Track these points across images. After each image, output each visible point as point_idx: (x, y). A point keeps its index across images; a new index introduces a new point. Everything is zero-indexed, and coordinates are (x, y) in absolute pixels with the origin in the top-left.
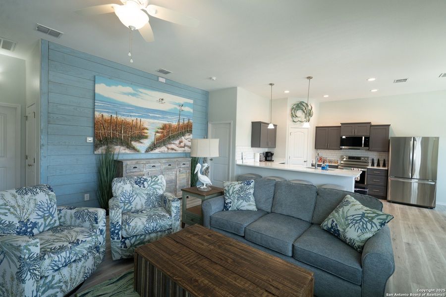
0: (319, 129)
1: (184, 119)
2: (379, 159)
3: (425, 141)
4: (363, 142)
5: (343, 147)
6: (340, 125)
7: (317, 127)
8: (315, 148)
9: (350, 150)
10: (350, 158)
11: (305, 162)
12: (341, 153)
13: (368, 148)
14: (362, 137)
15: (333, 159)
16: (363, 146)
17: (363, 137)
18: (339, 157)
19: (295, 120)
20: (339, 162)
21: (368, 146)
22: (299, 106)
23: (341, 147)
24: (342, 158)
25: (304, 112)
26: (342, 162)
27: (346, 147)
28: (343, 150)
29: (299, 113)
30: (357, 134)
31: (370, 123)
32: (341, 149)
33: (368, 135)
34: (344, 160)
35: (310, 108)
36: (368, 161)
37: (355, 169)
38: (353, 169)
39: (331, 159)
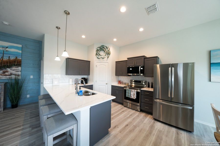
1: (9, 57)
2: (152, 83)
3: (186, 66)
4: (140, 70)
6: (127, 59)
7: (116, 62)
8: (116, 75)
10: (136, 81)
11: (107, 84)
12: (131, 78)
14: (139, 67)
16: (140, 73)
19: (99, 58)
20: (129, 84)
21: (143, 73)
22: (102, 48)
23: (128, 74)
24: (131, 81)
25: (105, 52)
29: (102, 53)
30: (136, 65)
31: (144, 56)
33: (142, 65)
35: (108, 49)
36: (144, 84)
37: (133, 90)
38: (131, 90)
39: (125, 82)
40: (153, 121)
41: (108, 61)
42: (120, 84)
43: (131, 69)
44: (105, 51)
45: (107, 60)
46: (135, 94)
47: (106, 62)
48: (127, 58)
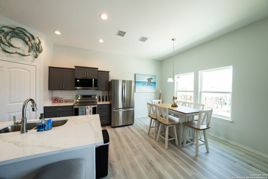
0: (52, 70)
2: (103, 96)
4: (93, 83)
5: (78, 88)
6: (74, 68)
7: (50, 67)
8: (49, 89)
9: (83, 90)
10: (84, 96)
12: (76, 92)
13: (96, 88)
15: (69, 99)
16: (93, 87)
17: (93, 79)
18: (75, 96)
19: (8, 50)
20: (75, 101)
21: (97, 87)
22: (18, 33)
23: (76, 88)
24: (77, 97)
26: (78, 101)
27: (80, 88)
28: (77, 90)
29: (18, 43)
30: (89, 76)
31: (97, 69)
32: (76, 89)
33: (96, 77)
34: (79, 98)
35: (37, 42)
36: (96, 98)
37: (88, 107)
38: (86, 107)
39: (67, 99)
40: (112, 129)
41: (34, 64)
42: (57, 102)
43: (78, 81)
44: (29, 43)
45: (33, 61)
46: (92, 110)
47: (30, 63)
48: (75, 66)
